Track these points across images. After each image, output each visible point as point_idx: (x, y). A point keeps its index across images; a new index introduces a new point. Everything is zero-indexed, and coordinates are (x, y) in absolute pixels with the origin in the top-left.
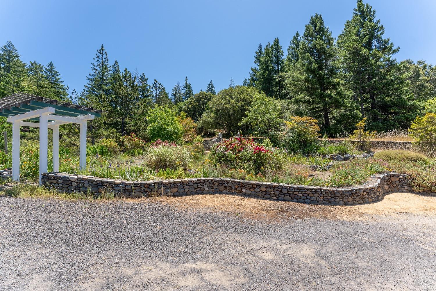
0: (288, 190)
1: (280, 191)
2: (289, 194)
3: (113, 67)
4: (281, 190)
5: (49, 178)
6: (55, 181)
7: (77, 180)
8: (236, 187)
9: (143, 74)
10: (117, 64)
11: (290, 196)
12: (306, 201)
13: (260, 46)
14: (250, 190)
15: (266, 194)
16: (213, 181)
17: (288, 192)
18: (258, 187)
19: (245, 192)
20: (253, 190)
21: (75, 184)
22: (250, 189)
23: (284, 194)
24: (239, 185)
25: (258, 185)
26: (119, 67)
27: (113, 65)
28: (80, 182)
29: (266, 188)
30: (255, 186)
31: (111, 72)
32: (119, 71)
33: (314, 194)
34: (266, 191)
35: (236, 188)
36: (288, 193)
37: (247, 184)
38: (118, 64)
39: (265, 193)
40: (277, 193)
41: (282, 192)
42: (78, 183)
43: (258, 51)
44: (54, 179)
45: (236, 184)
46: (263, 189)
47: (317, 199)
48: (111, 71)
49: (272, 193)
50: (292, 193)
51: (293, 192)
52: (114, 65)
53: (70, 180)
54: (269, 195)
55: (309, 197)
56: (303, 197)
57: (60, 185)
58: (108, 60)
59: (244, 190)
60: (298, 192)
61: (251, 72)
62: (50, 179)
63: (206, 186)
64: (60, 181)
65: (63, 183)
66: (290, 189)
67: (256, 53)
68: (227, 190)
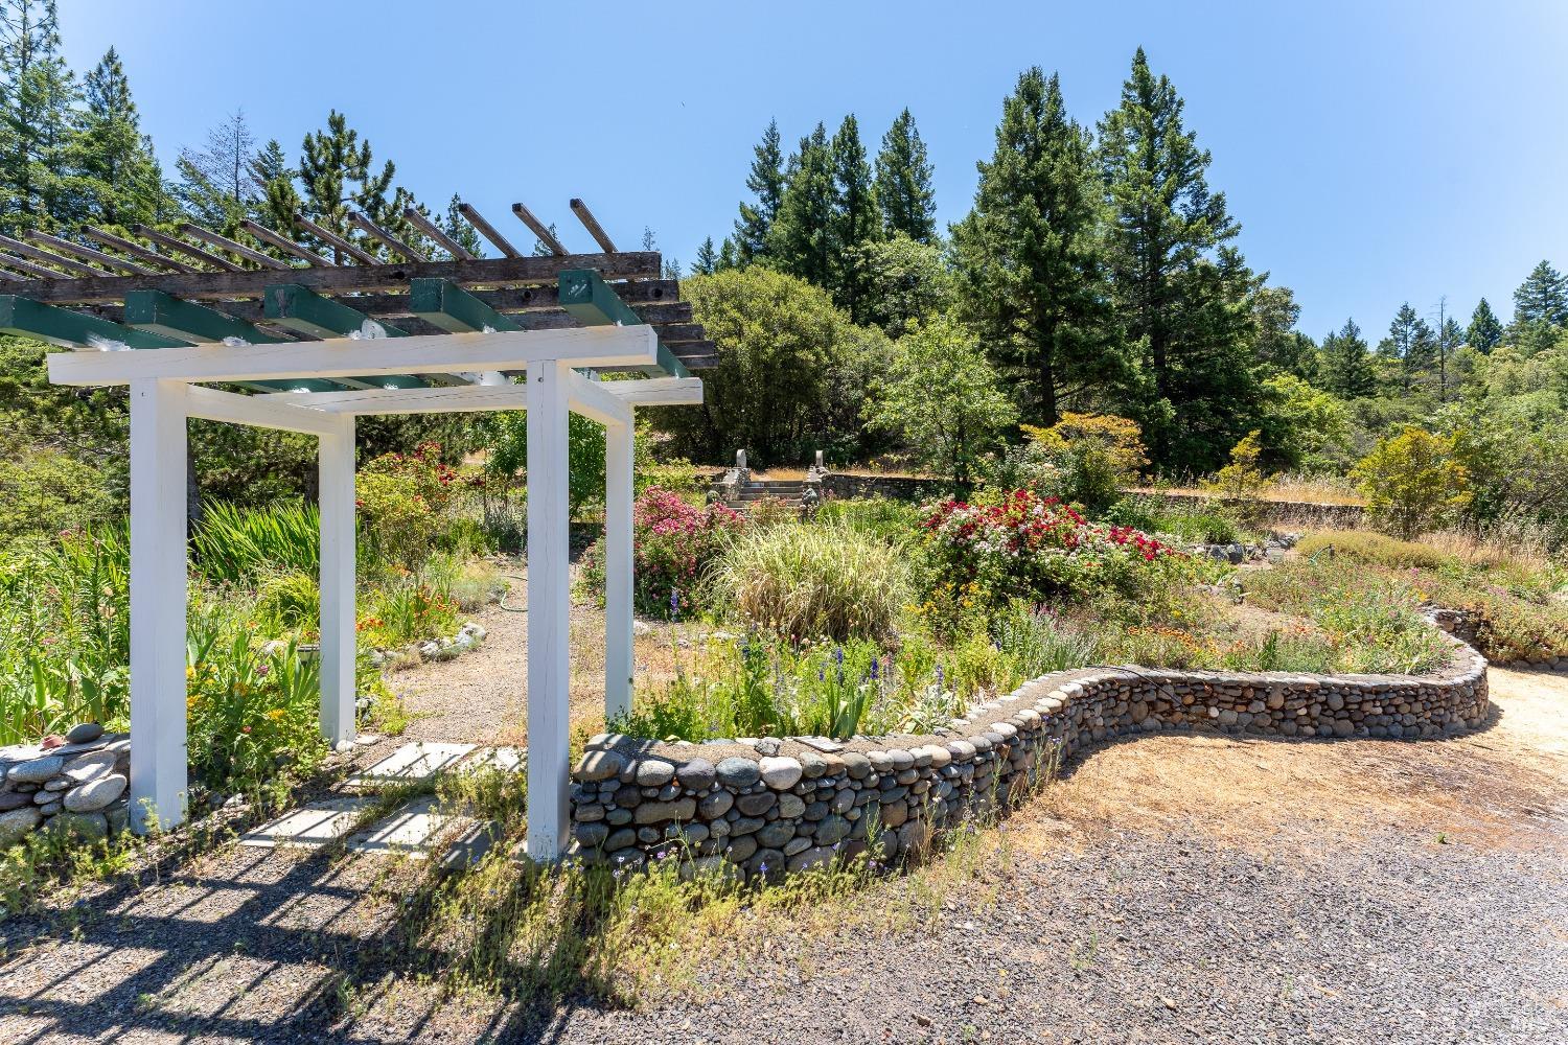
0: (1344, 697)
1: (1322, 704)
2: (1348, 710)
3: (94, 79)
4: (1323, 698)
5: (650, 793)
6: (687, 809)
7: (804, 778)
8: (1190, 700)
9: (274, 146)
10: (116, 72)
11: (1350, 718)
12: (1393, 729)
13: (773, 129)
14: (1233, 709)
15: (1284, 719)
16: (1116, 687)
17: (1346, 704)
18: (1260, 695)
19: (1216, 719)
20: (1243, 708)
21: (793, 808)
22: (1235, 703)
23: (1335, 712)
24: (1196, 691)
25: (1261, 689)
26: (128, 85)
27: (94, 70)
28: (819, 790)
29: (1285, 697)
30: (1250, 694)
31: (82, 107)
32: (130, 109)
33: (1410, 704)
34: (1283, 709)
35: (1189, 706)
36: (1345, 708)
37: (1226, 688)
38: (124, 71)
39: (1281, 715)
40: (1316, 710)
41: (1329, 708)
42: (812, 799)
43: (764, 146)
44: (680, 797)
45: (1188, 690)
46: (1277, 701)
47: (1420, 720)
48: (82, 97)
49: (1303, 712)
50: (1356, 707)
51: (1360, 704)
52: (100, 71)
53: (769, 788)
54: (1295, 720)
55: (1399, 717)
56: (1386, 718)
57: (721, 828)
58: (57, 40)
59: (1214, 712)
60: (1374, 701)
61: (741, 220)
62: (655, 800)
63: (1099, 708)
64: (721, 803)
65: (735, 811)
66: (1351, 694)
67: (759, 152)
68: (1158, 716)
